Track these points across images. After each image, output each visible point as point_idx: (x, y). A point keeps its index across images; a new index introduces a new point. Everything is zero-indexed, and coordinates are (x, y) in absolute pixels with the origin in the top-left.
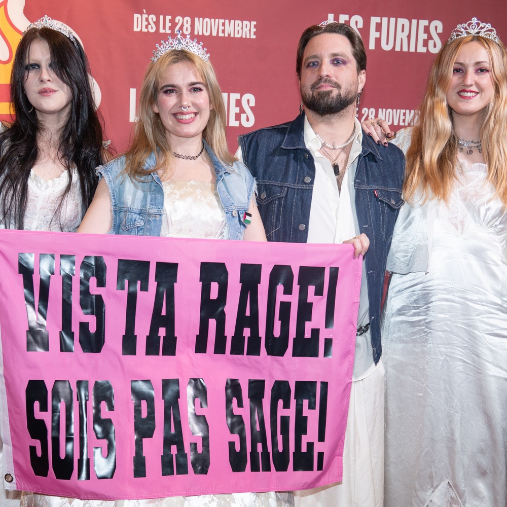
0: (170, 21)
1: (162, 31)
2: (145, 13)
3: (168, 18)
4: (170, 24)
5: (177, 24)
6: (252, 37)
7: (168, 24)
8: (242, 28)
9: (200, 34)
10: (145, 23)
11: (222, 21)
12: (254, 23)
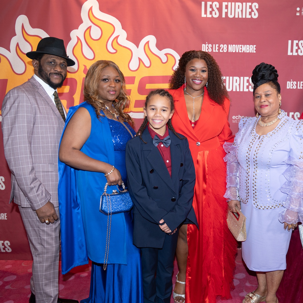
0: (218, 47)
1: (214, 51)
2: (207, 43)
3: (217, 45)
4: (218, 48)
5: (221, 48)
6: (254, 52)
7: (217, 48)
8: (250, 48)
9: (231, 51)
10: (207, 48)
11: (240, 46)
12: (255, 46)
